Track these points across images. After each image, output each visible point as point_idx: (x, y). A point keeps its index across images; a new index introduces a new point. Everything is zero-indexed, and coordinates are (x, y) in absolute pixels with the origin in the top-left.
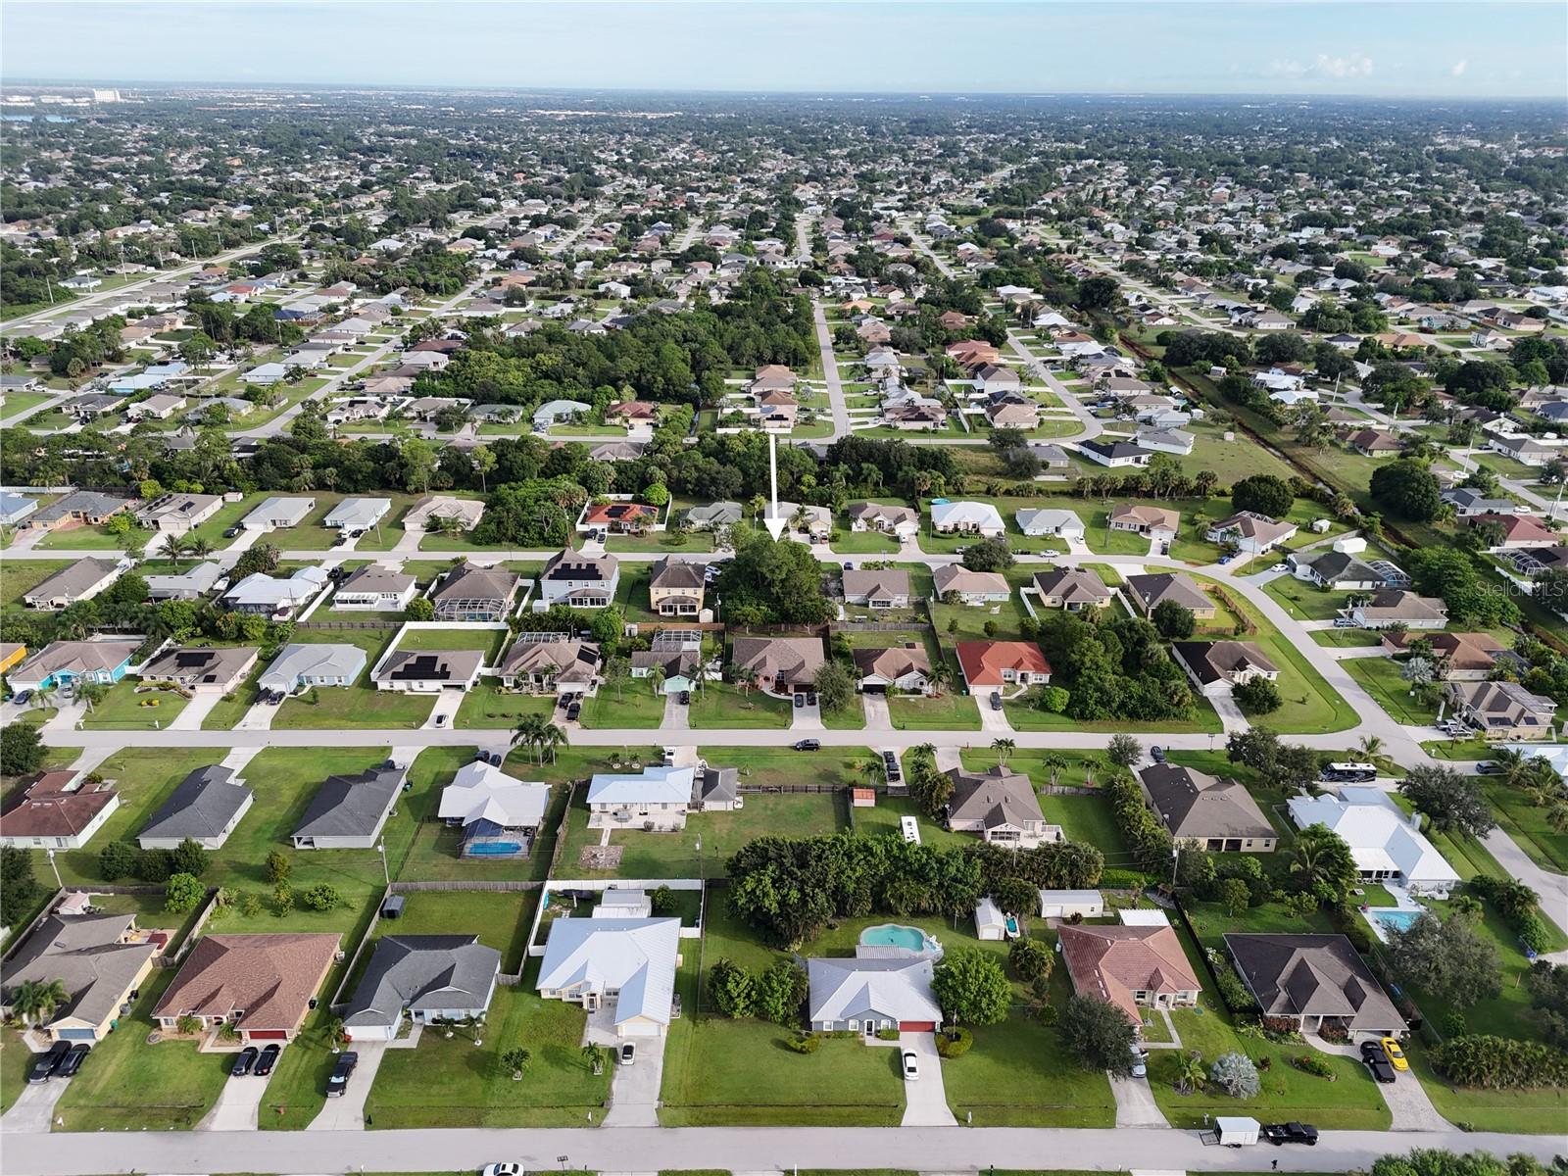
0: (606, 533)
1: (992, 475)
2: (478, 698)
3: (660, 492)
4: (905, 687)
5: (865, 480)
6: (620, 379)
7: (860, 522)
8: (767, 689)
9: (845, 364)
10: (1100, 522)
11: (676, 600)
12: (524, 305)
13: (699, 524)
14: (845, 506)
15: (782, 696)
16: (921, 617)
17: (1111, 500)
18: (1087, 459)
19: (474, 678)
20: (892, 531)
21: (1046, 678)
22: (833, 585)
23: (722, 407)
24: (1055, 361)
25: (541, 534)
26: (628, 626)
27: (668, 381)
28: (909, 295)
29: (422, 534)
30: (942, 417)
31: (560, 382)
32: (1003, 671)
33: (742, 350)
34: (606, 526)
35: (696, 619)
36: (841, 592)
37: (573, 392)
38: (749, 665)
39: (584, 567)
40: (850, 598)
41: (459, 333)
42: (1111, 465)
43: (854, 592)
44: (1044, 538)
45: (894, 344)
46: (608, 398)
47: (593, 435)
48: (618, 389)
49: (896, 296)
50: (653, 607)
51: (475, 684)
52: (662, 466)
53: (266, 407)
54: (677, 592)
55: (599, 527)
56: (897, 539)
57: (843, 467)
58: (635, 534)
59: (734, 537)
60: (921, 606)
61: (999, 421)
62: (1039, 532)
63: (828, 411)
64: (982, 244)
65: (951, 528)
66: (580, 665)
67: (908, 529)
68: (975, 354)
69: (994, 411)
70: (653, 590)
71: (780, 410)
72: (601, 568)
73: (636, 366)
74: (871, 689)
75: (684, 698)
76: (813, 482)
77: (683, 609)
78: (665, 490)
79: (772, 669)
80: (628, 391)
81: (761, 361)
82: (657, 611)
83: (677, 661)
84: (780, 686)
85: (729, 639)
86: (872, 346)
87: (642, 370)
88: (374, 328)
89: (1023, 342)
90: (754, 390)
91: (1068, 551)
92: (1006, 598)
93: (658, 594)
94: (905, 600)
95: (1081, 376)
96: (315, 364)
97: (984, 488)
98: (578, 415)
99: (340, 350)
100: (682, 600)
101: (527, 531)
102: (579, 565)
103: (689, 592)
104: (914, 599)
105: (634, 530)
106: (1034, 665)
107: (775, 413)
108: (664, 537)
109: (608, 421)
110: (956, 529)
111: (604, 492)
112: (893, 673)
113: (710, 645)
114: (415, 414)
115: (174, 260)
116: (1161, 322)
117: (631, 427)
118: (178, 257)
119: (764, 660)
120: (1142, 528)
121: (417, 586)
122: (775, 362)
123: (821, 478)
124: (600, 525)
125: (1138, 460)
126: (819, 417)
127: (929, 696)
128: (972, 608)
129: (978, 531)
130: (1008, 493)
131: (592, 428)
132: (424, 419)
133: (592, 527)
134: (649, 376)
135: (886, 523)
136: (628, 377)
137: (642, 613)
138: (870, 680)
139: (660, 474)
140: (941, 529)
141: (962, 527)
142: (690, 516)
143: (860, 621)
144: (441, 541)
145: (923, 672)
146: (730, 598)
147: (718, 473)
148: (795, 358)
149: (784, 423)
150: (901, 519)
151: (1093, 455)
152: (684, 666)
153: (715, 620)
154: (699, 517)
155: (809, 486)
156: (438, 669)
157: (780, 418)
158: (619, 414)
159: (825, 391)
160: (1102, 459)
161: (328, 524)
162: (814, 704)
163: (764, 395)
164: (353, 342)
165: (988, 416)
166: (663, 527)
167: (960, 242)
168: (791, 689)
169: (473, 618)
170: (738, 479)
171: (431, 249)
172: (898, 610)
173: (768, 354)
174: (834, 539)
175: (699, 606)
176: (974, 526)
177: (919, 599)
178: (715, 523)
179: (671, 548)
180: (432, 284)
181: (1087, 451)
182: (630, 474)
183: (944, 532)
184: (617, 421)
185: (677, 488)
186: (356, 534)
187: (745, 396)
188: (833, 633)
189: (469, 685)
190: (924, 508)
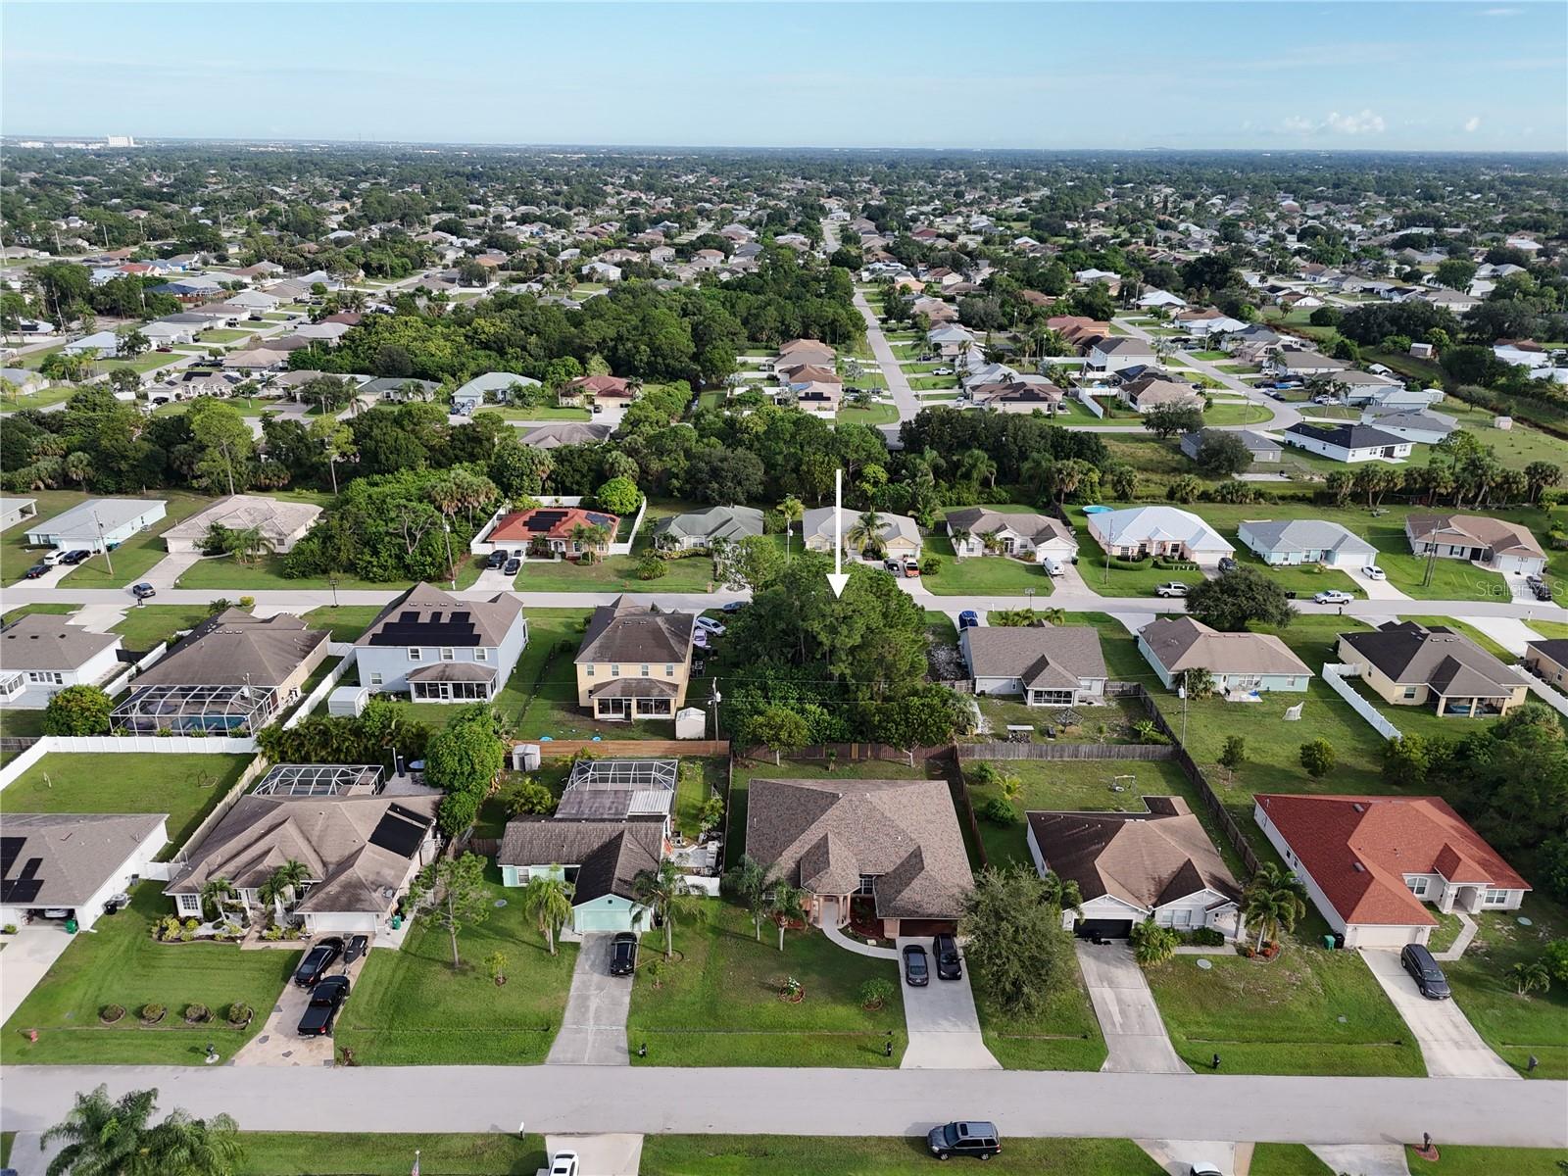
0: (523, 559)
1: (1164, 472)
2: (103, 953)
3: (625, 490)
4: (1179, 925)
5: (967, 476)
6: (588, 349)
7: (974, 540)
8: (831, 923)
9: (900, 344)
10: (1393, 544)
11: (629, 688)
12: (483, 285)
13: (688, 542)
14: (940, 514)
15: (870, 949)
16: (1148, 728)
17: (1383, 510)
18: (1303, 451)
19: (116, 886)
20: (1029, 555)
21: (1514, 898)
22: (942, 655)
23: (733, 386)
24: (1186, 341)
25: (399, 558)
26: (518, 749)
27: (656, 351)
28: (967, 278)
29: (194, 558)
30: (1058, 396)
31: (502, 352)
32: (1407, 878)
33: (761, 322)
34: (523, 546)
35: (667, 730)
36: (964, 672)
37: (520, 365)
38: (786, 862)
39: (445, 619)
40: (985, 684)
41: (387, 307)
42: (1350, 460)
43: (993, 671)
44: (1307, 569)
45: (965, 320)
46: (569, 374)
47: (538, 419)
48: (583, 362)
49: (953, 279)
50: (583, 701)
51: (111, 908)
52: (631, 452)
53: (66, 382)
54: (631, 671)
55: (510, 548)
56: (1041, 570)
57: (931, 454)
58: (574, 559)
59: (750, 564)
60: (1135, 703)
61: (1146, 401)
62: (1296, 559)
63: (886, 393)
64: (1041, 240)
65: (1134, 552)
66: (375, 861)
67: (1058, 551)
68: (1078, 329)
69: (1134, 391)
70: (582, 669)
71: (817, 387)
72: (481, 623)
73: (612, 333)
74: (1093, 932)
75: (620, 955)
76: (883, 476)
77: (643, 707)
78: (633, 488)
79: (844, 875)
80: (596, 362)
81: (787, 336)
82: (589, 711)
83: (612, 848)
84: (864, 915)
85: (738, 778)
86: (935, 323)
87: (620, 338)
88: (282, 305)
89: (1132, 323)
90: (777, 368)
91: (1360, 593)
92: (1303, 685)
93: (592, 675)
94: (1098, 688)
95: (1231, 355)
96: (174, 338)
97: (1164, 491)
98: (519, 392)
99: (221, 325)
100: (642, 688)
101: (376, 553)
102: (437, 616)
103: (657, 671)
104: (1117, 686)
105: (573, 553)
106: (1483, 864)
107: (810, 390)
108: (628, 565)
109: (564, 401)
110: (1144, 554)
111: (533, 492)
112: (1148, 888)
113: (694, 792)
114: (280, 392)
115: (76, 246)
116: (1303, 302)
117: (597, 410)
118: (85, 244)
119: (821, 848)
120: (1476, 553)
121: (121, 655)
122: (806, 336)
123: (894, 472)
124: (514, 546)
125: (1389, 453)
126: (875, 399)
127: (1243, 952)
128: (1241, 706)
129: (1182, 557)
130: (1205, 497)
131: (540, 411)
132: (293, 399)
133: (499, 547)
134: (629, 345)
135: (1018, 542)
136: (601, 346)
137: (558, 715)
138: (1095, 909)
139: (626, 462)
140: (1117, 552)
141: (1153, 551)
142: (673, 530)
143: (1018, 738)
144: (226, 570)
145: (1220, 884)
146: (741, 685)
147: (723, 460)
148: (834, 332)
149: (824, 404)
150: (1043, 536)
151: (1314, 445)
152: (625, 866)
153: (710, 732)
154: (688, 531)
155: (876, 484)
156: (15, 873)
157: (818, 397)
158: (580, 390)
159: (878, 371)
160: (1333, 451)
161: (34, 541)
162: (955, 977)
163: (791, 372)
164: (245, 316)
165: (1124, 396)
166: (625, 548)
167: (1016, 237)
168: (891, 929)
169: (193, 729)
170: (757, 473)
171: (388, 237)
172: (1087, 712)
173: (796, 327)
174: (928, 570)
175: (680, 699)
176: (1175, 548)
177: (1128, 685)
178: (716, 541)
179: (635, 584)
180: (374, 265)
181: (1299, 440)
182: (578, 462)
183: (1124, 558)
184: (577, 401)
185: (656, 489)
186: (72, 559)
187: (765, 375)
188: (965, 764)
189: (89, 914)
190: (1077, 521)
